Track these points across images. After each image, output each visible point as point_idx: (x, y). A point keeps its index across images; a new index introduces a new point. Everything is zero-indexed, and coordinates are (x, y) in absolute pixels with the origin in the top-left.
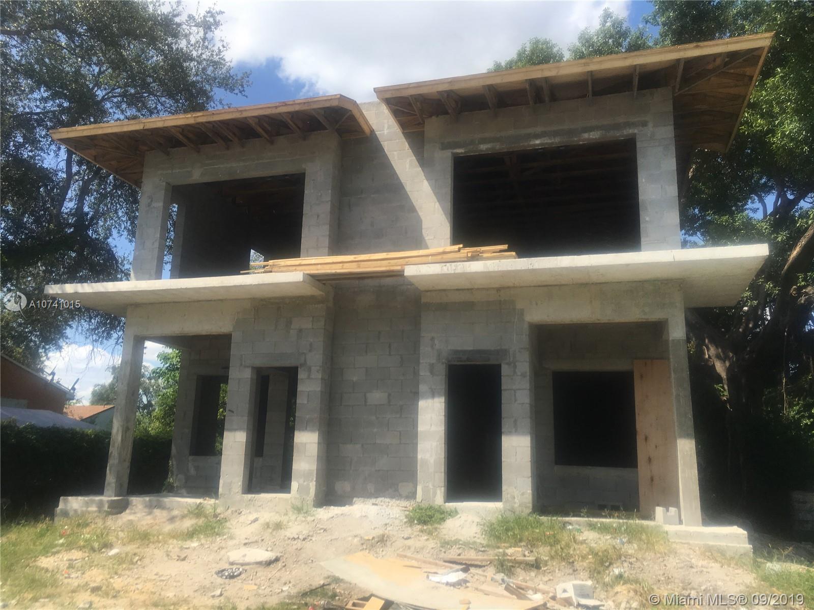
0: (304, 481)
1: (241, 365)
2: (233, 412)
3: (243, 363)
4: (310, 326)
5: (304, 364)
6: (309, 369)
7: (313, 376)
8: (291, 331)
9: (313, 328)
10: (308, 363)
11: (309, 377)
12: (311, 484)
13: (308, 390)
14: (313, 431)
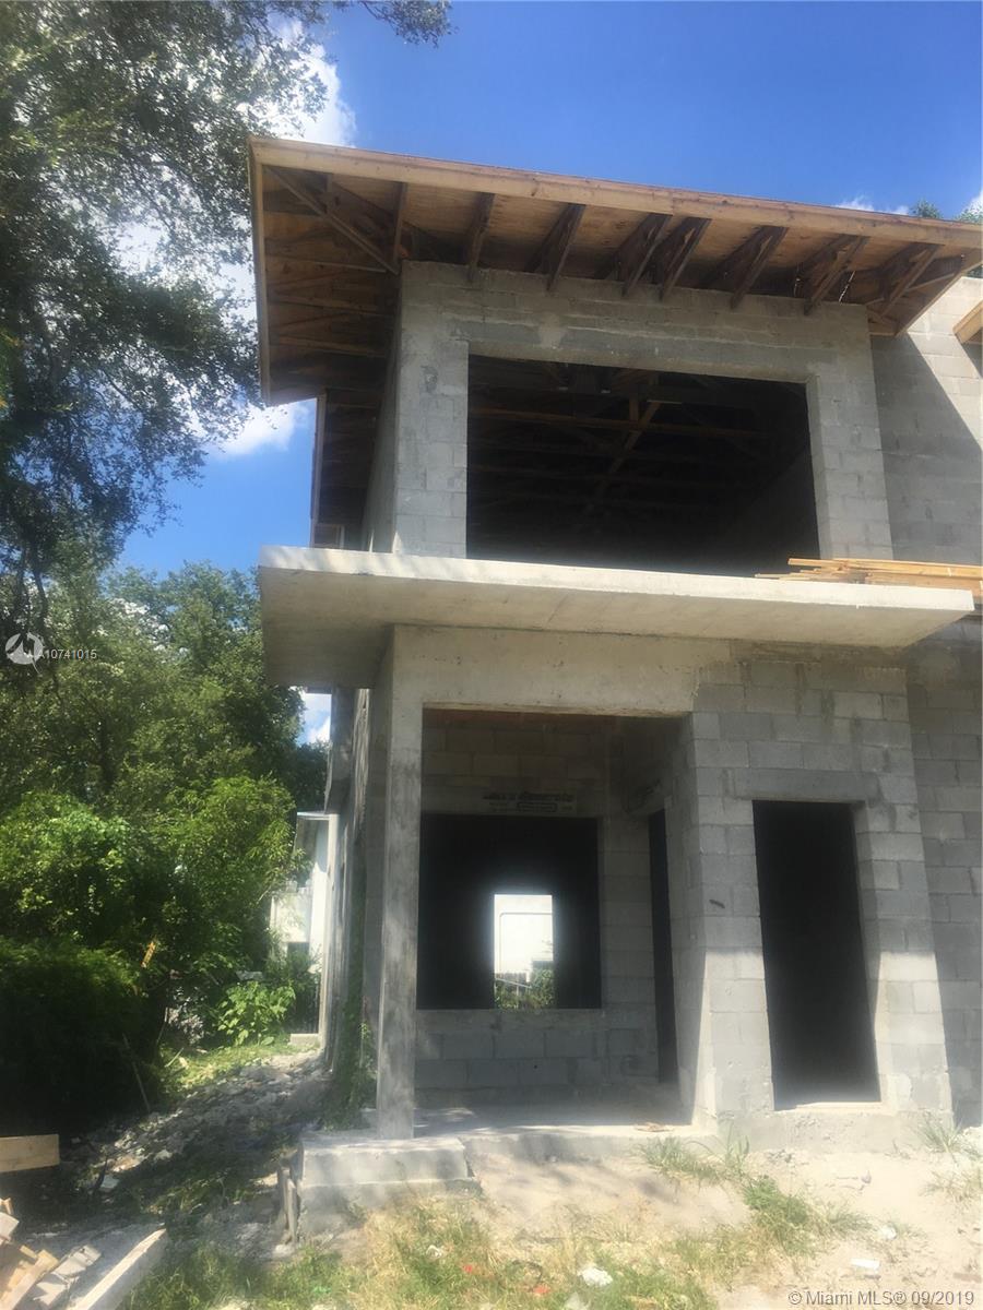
0: (922, 1072)
1: (727, 791)
2: (722, 906)
3: (731, 789)
4: (877, 714)
5: (878, 799)
6: (891, 812)
7: (901, 828)
8: (836, 721)
9: (885, 720)
10: (886, 795)
11: (893, 830)
12: (939, 1078)
13: (897, 859)
14: (922, 952)
